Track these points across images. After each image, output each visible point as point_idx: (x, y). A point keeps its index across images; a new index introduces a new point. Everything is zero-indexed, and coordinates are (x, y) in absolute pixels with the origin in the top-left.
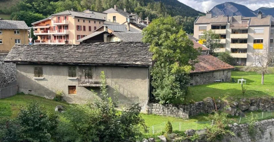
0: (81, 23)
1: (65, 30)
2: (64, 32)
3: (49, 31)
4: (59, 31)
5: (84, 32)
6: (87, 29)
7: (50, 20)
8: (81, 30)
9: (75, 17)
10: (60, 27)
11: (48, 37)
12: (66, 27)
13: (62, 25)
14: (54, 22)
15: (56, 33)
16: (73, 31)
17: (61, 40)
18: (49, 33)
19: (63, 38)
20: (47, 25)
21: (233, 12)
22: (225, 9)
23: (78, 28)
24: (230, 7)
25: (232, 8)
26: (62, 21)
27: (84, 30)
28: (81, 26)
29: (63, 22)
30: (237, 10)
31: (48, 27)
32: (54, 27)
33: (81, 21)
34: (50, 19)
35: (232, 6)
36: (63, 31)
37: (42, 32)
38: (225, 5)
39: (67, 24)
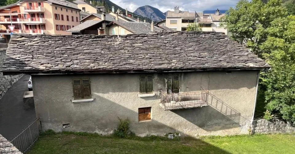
0: (59, 12)
1: (41, 19)
2: (39, 21)
3: (18, 19)
4: (32, 20)
5: (62, 21)
6: (65, 18)
7: (18, 6)
8: (59, 19)
9: (53, 3)
10: (33, 15)
11: (17, 27)
12: (41, 15)
13: (36, 12)
14: (25, 9)
15: (29, 21)
16: (51, 20)
17: (35, 30)
18: (19, 21)
19: (38, 28)
20: (13, 12)
21: (151, 13)
22: (146, 11)
23: (56, 16)
25: (149, 10)
26: (35, 8)
27: (63, 19)
28: (59, 15)
29: (38, 9)
30: (153, 11)
31: (16, 14)
32: (25, 14)
33: (59, 9)
34: (18, 4)
35: (150, 9)
36: (37, 19)
37: (8, 21)
38: (145, 7)
39: (42, 11)
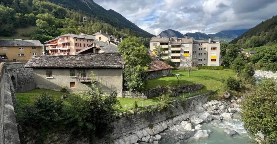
0: (78, 42)
1: (67, 46)
2: (67, 48)
3: (56, 47)
4: (64, 47)
5: (80, 47)
6: (82, 45)
7: (57, 40)
8: (78, 46)
9: (74, 38)
10: (64, 44)
11: (56, 51)
12: (68, 44)
13: (65, 43)
14: (60, 41)
15: (61, 48)
16: (73, 47)
17: (65, 53)
18: (57, 48)
19: (66, 52)
20: (55, 43)
21: (172, 35)
22: (168, 34)
23: (76, 45)
24: (170, 32)
26: (65, 40)
27: (81, 46)
28: (78, 44)
29: (66, 41)
30: (175, 34)
31: (56, 44)
32: (60, 44)
33: (78, 40)
34: (57, 39)
35: (172, 32)
36: (66, 46)
37: (52, 48)
38: (168, 31)
39: (69, 42)
